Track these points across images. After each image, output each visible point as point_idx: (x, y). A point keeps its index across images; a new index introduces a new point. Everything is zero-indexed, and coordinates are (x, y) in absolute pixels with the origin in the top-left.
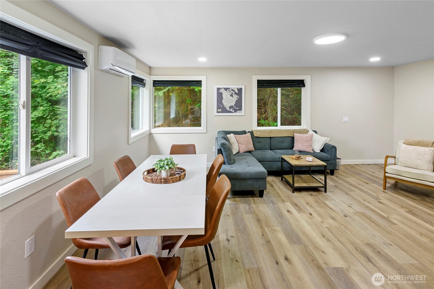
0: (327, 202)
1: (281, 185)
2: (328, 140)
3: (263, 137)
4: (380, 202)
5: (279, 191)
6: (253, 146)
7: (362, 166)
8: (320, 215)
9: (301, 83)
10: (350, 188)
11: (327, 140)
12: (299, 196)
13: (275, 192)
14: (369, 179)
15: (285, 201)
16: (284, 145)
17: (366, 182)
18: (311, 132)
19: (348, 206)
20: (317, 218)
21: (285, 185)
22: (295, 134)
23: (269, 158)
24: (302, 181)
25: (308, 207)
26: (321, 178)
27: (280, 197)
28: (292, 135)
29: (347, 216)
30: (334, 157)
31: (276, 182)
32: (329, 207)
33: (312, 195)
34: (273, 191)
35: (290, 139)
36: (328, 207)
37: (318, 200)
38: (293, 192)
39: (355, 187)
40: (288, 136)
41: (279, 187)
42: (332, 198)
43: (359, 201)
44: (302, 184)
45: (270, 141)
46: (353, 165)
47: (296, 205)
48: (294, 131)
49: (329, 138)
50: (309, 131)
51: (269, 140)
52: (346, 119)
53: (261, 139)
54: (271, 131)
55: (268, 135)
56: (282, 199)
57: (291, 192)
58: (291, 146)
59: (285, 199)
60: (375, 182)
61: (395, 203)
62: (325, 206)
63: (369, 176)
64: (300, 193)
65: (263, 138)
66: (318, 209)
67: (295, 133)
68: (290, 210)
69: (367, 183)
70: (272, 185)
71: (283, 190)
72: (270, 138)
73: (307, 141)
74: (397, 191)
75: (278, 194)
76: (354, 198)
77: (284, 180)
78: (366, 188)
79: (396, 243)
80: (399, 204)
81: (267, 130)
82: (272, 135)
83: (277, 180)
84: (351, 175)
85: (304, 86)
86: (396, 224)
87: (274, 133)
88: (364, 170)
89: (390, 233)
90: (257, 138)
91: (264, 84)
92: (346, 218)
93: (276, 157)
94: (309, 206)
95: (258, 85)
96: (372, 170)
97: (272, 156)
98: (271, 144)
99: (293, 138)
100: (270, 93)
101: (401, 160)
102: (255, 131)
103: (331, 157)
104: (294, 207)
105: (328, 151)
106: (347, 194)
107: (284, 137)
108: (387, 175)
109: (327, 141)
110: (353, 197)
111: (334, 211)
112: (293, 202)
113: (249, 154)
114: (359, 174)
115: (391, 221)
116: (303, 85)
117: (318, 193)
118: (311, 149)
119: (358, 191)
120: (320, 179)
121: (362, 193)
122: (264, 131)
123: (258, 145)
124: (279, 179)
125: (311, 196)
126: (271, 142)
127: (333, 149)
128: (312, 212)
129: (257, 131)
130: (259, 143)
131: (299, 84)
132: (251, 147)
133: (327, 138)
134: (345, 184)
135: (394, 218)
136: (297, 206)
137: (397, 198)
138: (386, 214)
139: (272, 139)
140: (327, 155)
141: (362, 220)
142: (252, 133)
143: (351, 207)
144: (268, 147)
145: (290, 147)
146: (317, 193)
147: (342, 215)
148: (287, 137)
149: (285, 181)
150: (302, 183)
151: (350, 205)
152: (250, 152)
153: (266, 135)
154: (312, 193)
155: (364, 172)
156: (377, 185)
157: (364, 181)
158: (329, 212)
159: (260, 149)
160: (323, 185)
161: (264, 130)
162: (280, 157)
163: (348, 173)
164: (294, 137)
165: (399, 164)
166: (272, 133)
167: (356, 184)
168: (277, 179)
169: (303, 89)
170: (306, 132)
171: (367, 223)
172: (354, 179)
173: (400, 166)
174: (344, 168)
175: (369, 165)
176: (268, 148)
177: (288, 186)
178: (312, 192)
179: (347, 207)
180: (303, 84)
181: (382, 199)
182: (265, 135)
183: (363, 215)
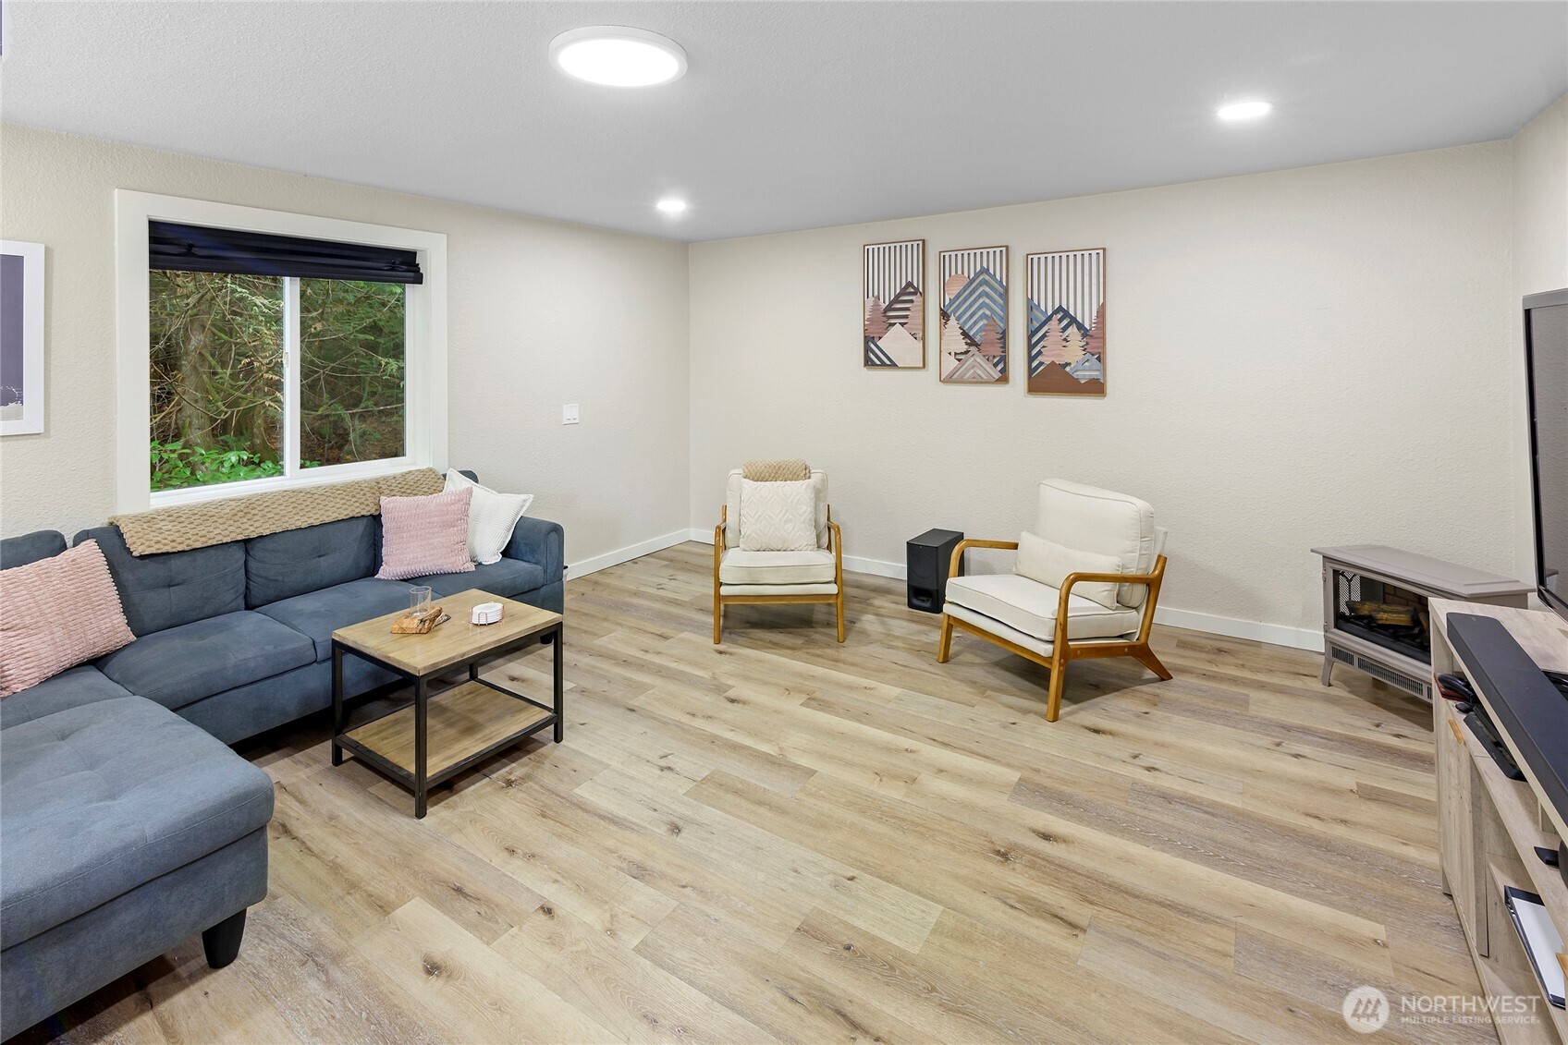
0: (584, 792)
1: (338, 802)
2: (527, 504)
3: (198, 545)
4: (733, 701)
5: (339, 849)
6: (120, 620)
7: (619, 571)
8: (585, 888)
9: (404, 266)
10: (626, 678)
11: (522, 507)
12: (456, 821)
13: (311, 863)
14: (661, 616)
15: (392, 897)
16: (326, 566)
17: (659, 633)
18: (457, 483)
19: (658, 772)
20: (580, 913)
21: (363, 787)
22: (384, 500)
23: (252, 664)
24: (451, 732)
25: (516, 869)
26: (516, 674)
27: (353, 886)
28: (368, 508)
29: (680, 823)
30: (554, 569)
31: (307, 791)
32: (602, 817)
33: (509, 783)
34: (298, 863)
35: (360, 527)
36: (596, 819)
37: (548, 801)
38: (421, 813)
39: (642, 666)
40: (351, 515)
41: (331, 818)
42: (594, 759)
43: (679, 725)
44: (458, 747)
45: (242, 562)
46: (595, 578)
47: (459, 890)
48: (379, 487)
49: (532, 496)
50: (445, 476)
51: (239, 555)
52: (571, 413)
53: (186, 559)
54: (247, 506)
55: (230, 529)
56: (370, 896)
57: (409, 816)
58: (364, 562)
59: (383, 886)
60: (683, 623)
61: (766, 683)
62: (586, 816)
63: (657, 606)
64: (455, 798)
65: (199, 556)
66: (564, 852)
67: (383, 498)
68: (439, 950)
69: (663, 637)
70: (284, 826)
71: (360, 822)
72: (247, 542)
73: (447, 525)
74: (747, 633)
75: (335, 868)
76: (660, 721)
77: (346, 754)
78: (672, 656)
79: (856, 860)
80: (775, 685)
81: (221, 504)
82: (257, 524)
83: (303, 773)
84: (606, 619)
85: (418, 279)
86: (811, 773)
87: (269, 515)
88: (633, 587)
89: (821, 824)
90: (151, 566)
91: (195, 250)
92: (679, 839)
93: (296, 645)
94: (520, 863)
95: (151, 252)
96: (654, 580)
97: (269, 648)
98: (247, 577)
99: (376, 520)
100: (195, 311)
101: (748, 532)
102: (137, 519)
103: (545, 571)
104: (449, 912)
105: (533, 551)
106: (632, 710)
107: (329, 526)
108: (724, 591)
109: (525, 508)
110: (653, 718)
111: (627, 828)
112: (437, 880)
113: (95, 678)
114: (625, 608)
115: (795, 767)
116: (412, 274)
117: (532, 756)
118: (466, 556)
119: (658, 682)
120: (513, 679)
121: (671, 687)
122: (204, 513)
123: (156, 603)
124: (316, 761)
125: (511, 791)
126: (252, 564)
127: (553, 536)
128: (551, 893)
129: (150, 519)
130: (170, 586)
131: (393, 269)
132: (110, 626)
133: (523, 497)
134: (606, 666)
135: (796, 745)
136: (466, 895)
137: (759, 661)
138: (769, 741)
139: (257, 550)
140: (533, 566)
141: (729, 813)
142: (111, 539)
143: (669, 768)
144: (229, 597)
145: (362, 565)
146: (525, 759)
147: (662, 831)
148: (342, 524)
149: (354, 759)
150: (456, 740)
151: (663, 763)
152: (97, 662)
153: (216, 531)
154: (507, 769)
155: (636, 594)
156: (690, 631)
157: (653, 631)
158: (610, 843)
159: (177, 622)
160: (548, 714)
161: (205, 505)
162: (317, 640)
163: (592, 613)
164: (380, 515)
165: (742, 546)
166: (256, 518)
167: (640, 654)
168: (308, 766)
169: (411, 291)
170: (430, 482)
171: (748, 821)
172: (619, 633)
173: (744, 550)
174: (573, 596)
175: (634, 561)
176: (234, 605)
177: (383, 788)
178: (506, 765)
179: (660, 777)
180: (413, 268)
181: (730, 682)
182: (212, 535)
183: (721, 785)
